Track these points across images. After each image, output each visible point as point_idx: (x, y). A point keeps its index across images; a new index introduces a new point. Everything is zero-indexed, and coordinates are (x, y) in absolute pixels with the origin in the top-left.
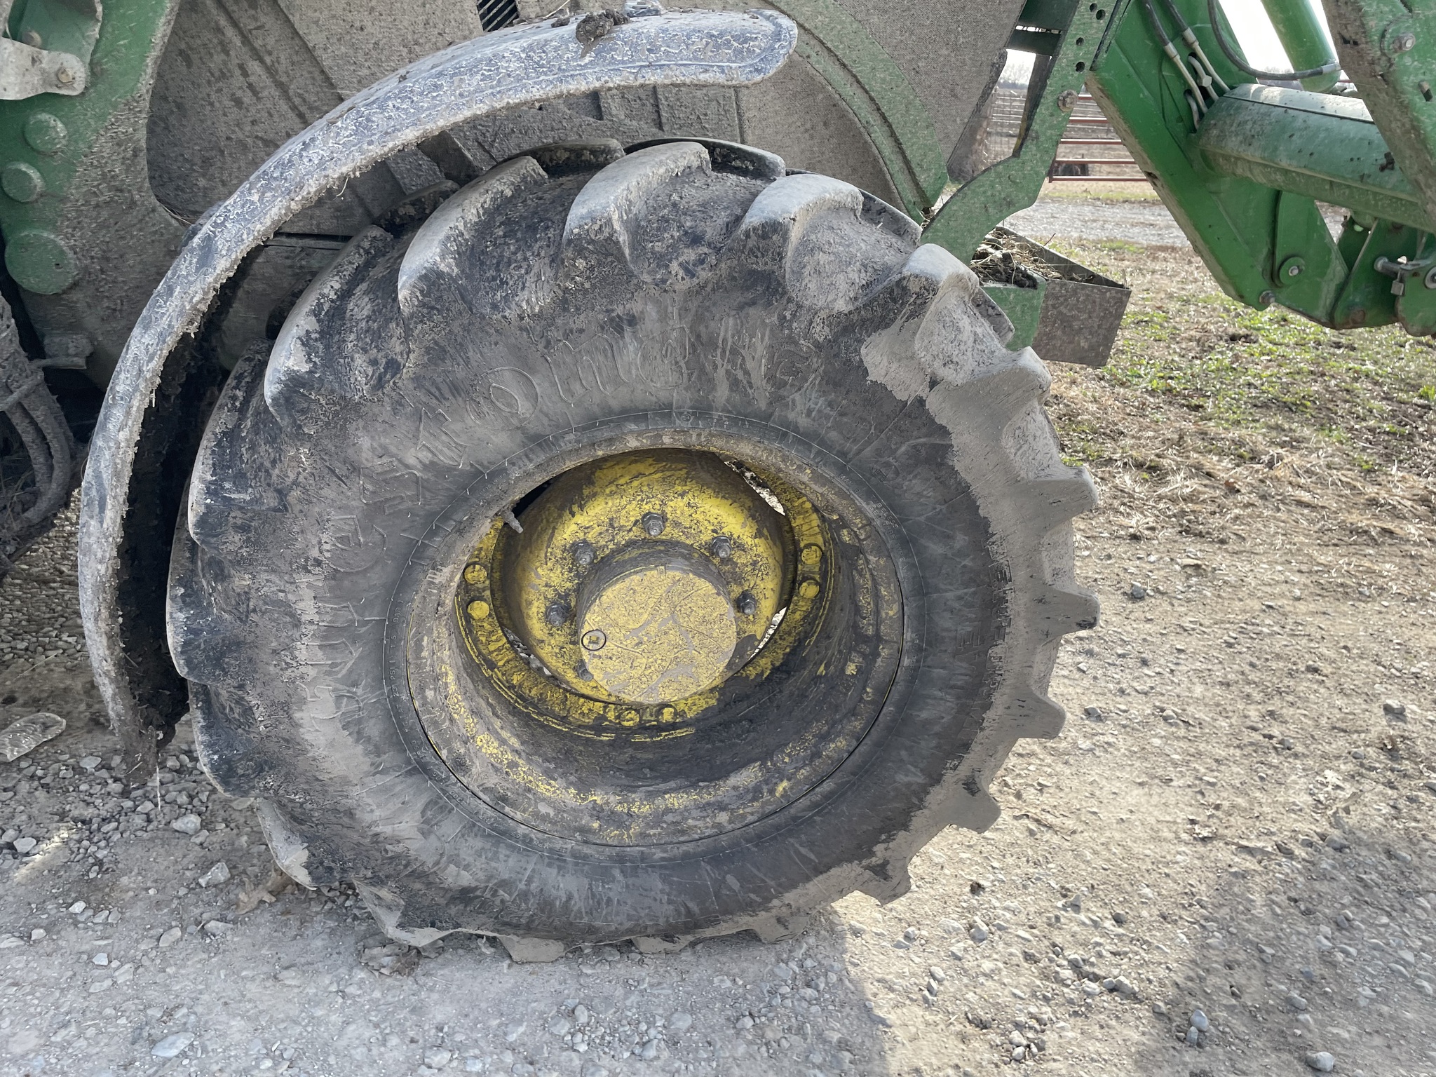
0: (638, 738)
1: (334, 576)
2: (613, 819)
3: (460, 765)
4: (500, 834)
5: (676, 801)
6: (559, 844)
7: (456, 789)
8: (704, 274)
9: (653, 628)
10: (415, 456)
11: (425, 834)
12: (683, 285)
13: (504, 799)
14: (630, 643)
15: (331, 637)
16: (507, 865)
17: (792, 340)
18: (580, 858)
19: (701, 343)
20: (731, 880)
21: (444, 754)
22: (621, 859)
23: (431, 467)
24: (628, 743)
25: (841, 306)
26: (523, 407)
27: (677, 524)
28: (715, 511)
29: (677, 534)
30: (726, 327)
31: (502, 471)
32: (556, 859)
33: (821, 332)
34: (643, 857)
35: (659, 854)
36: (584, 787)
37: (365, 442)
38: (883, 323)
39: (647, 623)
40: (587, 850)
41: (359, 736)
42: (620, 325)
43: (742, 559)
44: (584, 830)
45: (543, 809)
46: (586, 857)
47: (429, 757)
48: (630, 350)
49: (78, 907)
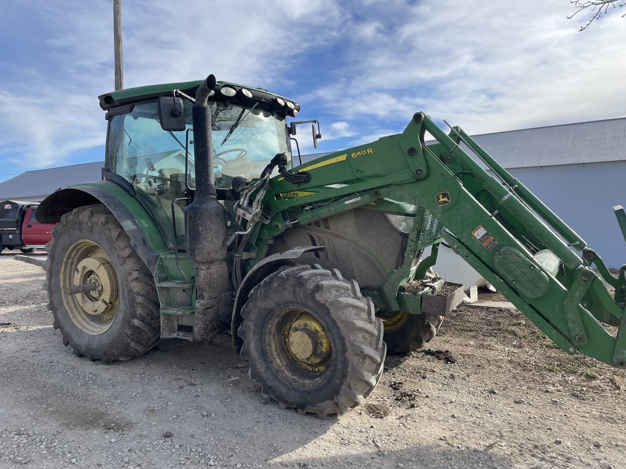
0: (311, 373)
1: (254, 323)
2: (296, 382)
3: (272, 362)
4: (276, 377)
5: (307, 381)
6: (285, 382)
7: (270, 366)
8: (294, 282)
9: (300, 342)
10: (263, 306)
11: (265, 373)
12: (292, 283)
13: (278, 371)
14: (297, 345)
15: (254, 333)
16: (277, 384)
17: (306, 292)
18: (288, 386)
19: (295, 292)
20: (309, 397)
21: (270, 359)
22: (294, 388)
23: (265, 307)
24: (309, 373)
25: (312, 288)
26: (275, 300)
27: (309, 326)
28: (314, 324)
29: (309, 328)
30: (297, 290)
31: (274, 310)
32: (284, 385)
33: (309, 292)
34: (297, 389)
35: (300, 389)
36: (293, 375)
37: (258, 303)
38: (318, 291)
39: (298, 342)
40: (289, 385)
41: (257, 351)
42: (285, 288)
43: (320, 335)
44: (290, 382)
45: (284, 375)
46: (289, 386)
47: (267, 359)
48: (286, 293)
49: (232, 384)
